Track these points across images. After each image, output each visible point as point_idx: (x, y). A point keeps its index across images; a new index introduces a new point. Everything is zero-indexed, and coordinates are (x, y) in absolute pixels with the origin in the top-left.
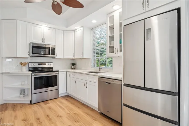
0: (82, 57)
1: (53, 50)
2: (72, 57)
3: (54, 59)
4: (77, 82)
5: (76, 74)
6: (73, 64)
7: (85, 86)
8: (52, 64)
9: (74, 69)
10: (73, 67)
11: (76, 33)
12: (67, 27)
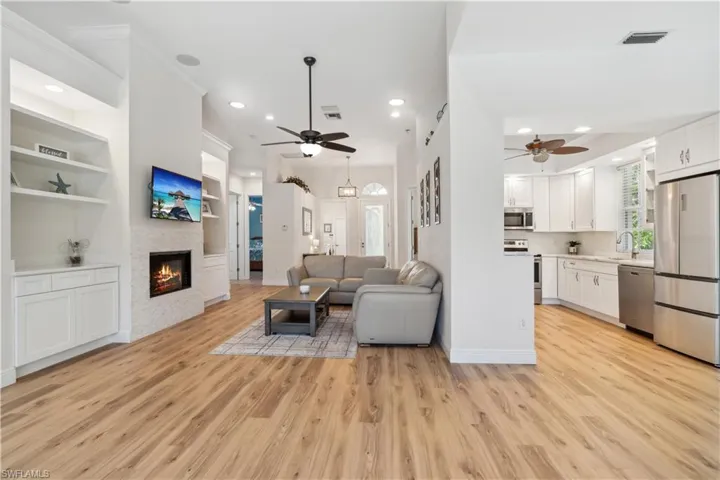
0: (591, 230)
1: (530, 216)
2: (570, 230)
3: (530, 234)
4: (581, 278)
5: (577, 262)
6: (573, 244)
7: (596, 281)
8: (526, 242)
9: (577, 253)
10: (572, 249)
11: (577, 179)
12: (557, 171)
